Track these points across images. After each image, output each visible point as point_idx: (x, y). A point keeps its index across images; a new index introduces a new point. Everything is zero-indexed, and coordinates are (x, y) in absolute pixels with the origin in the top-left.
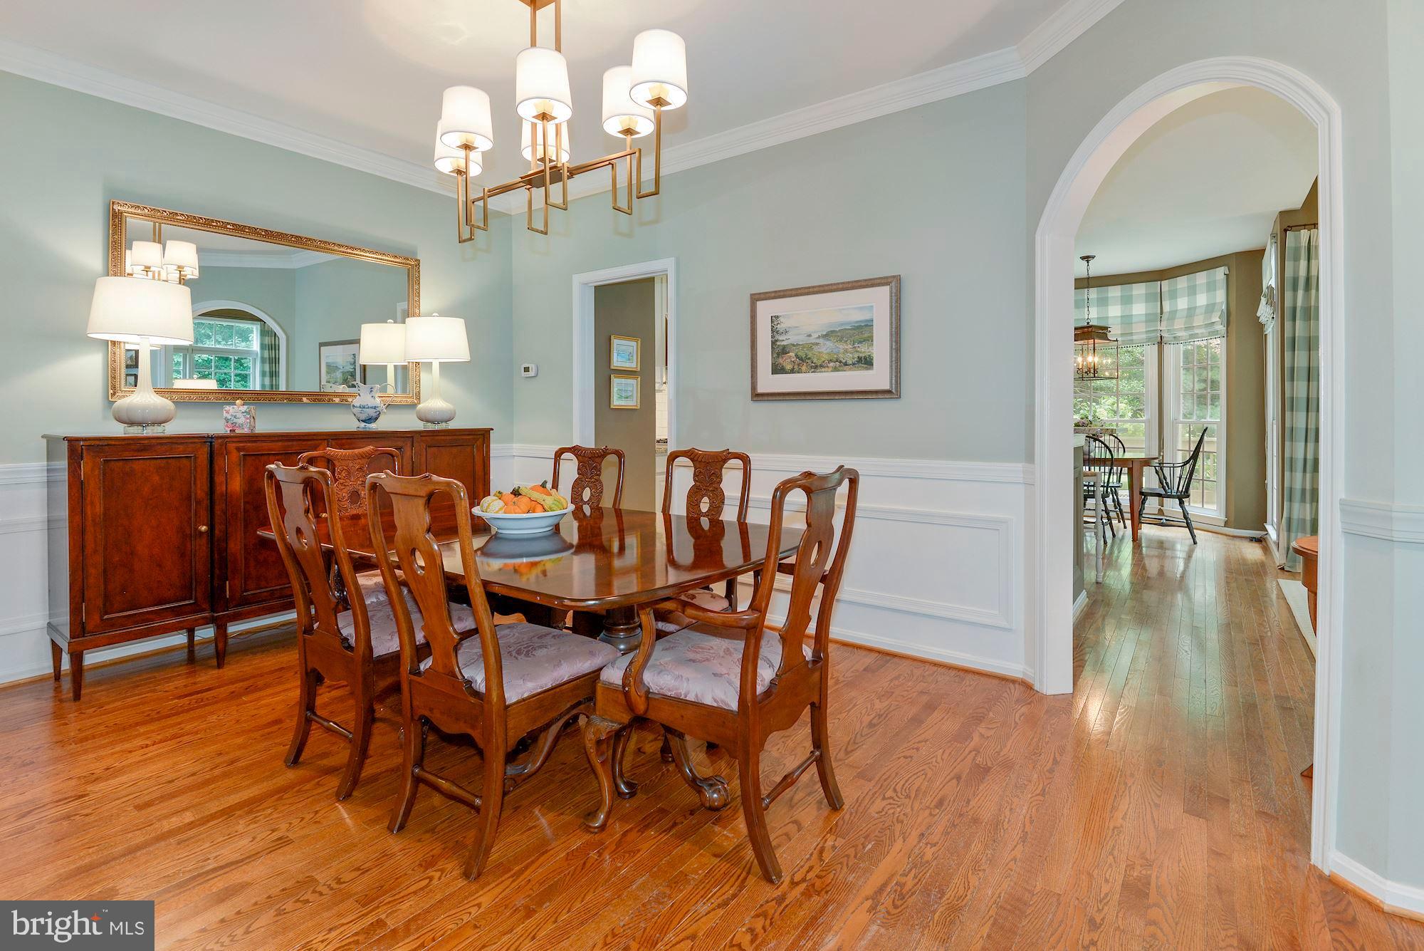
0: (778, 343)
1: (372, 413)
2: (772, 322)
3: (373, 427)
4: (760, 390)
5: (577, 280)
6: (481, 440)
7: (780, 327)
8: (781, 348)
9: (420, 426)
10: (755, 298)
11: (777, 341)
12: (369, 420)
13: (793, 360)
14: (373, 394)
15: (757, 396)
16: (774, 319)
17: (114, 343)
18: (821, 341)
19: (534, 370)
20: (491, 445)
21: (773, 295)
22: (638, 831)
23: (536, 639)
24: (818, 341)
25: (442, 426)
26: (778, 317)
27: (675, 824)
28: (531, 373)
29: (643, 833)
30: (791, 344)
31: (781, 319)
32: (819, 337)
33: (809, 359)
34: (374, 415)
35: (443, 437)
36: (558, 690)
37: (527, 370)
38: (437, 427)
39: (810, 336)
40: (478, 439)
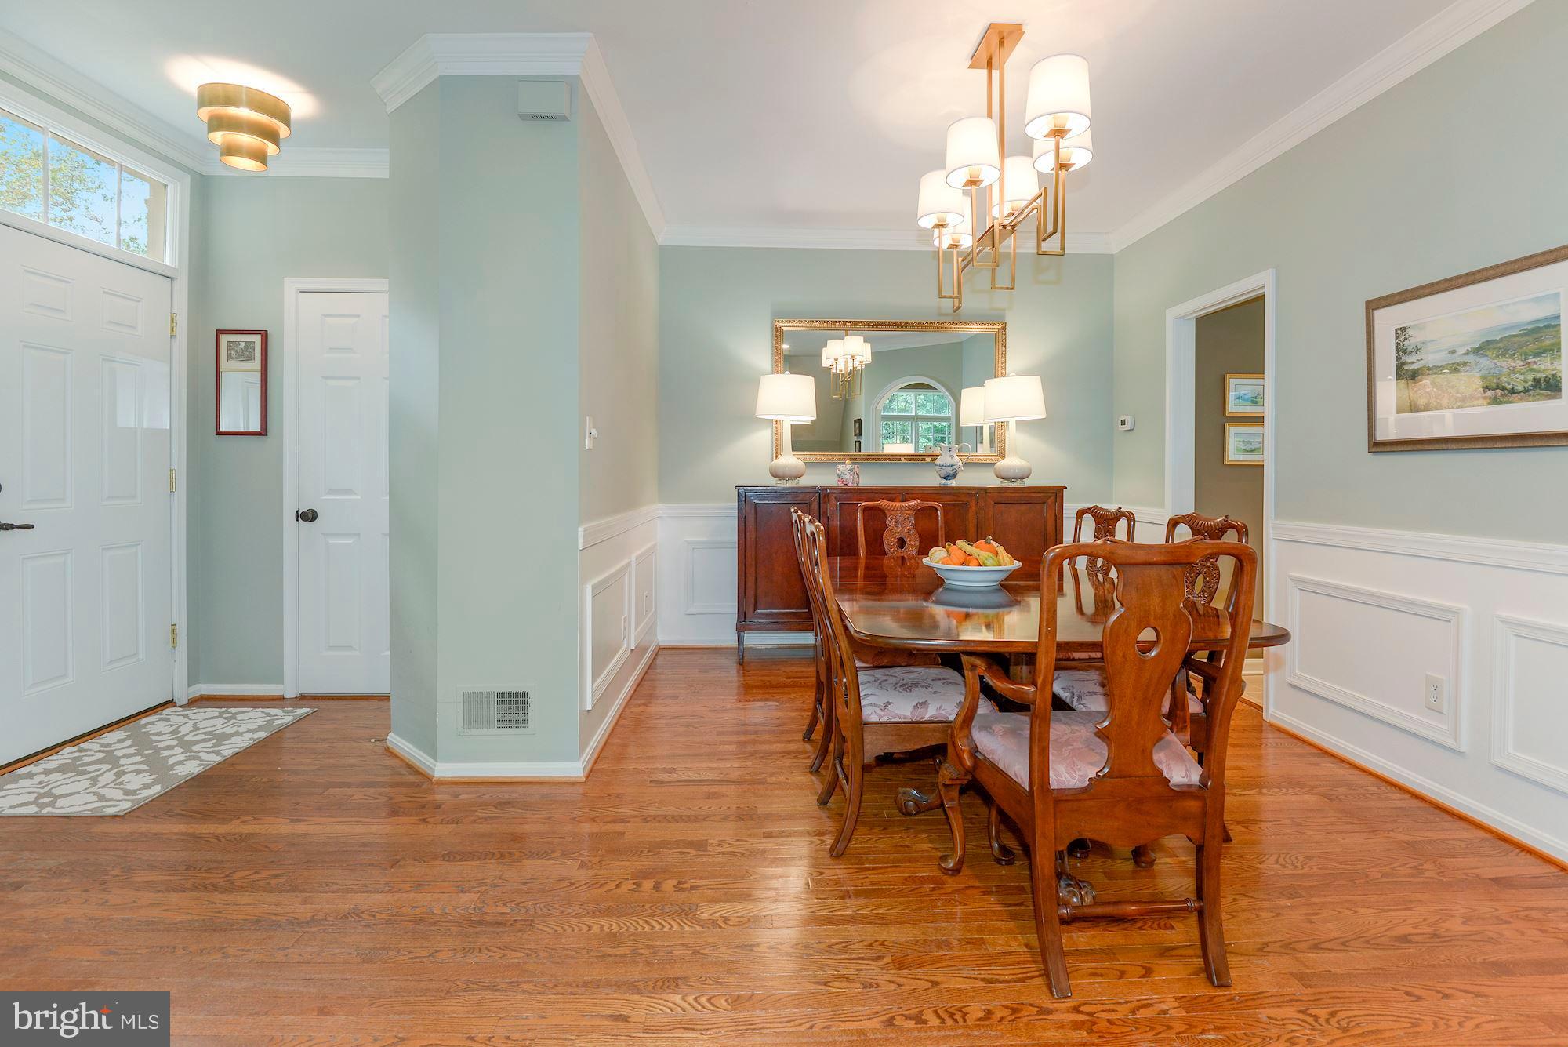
0: (1406, 368)
1: (949, 470)
2: (1397, 337)
3: (953, 483)
4: (1380, 436)
5: (1171, 314)
6: (1053, 498)
7: (1409, 344)
8: (1410, 373)
9: (997, 483)
10: (1372, 306)
11: (1404, 364)
12: (947, 477)
13: (1428, 390)
14: (951, 453)
15: (1378, 446)
16: (1400, 332)
17: (776, 421)
18: (1471, 358)
19: (1129, 423)
20: (1064, 505)
21: (1397, 298)
22: (982, 892)
23: (929, 680)
24: (1466, 359)
25: (1017, 484)
26: (1404, 329)
27: (1021, 904)
28: (1127, 426)
29: (984, 895)
30: (1424, 367)
31: (1410, 332)
32: (1468, 353)
33: (1453, 387)
34: (952, 473)
35: (1010, 495)
36: (917, 725)
37: (1123, 422)
38: (1012, 485)
39: (1453, 352)
40: (1050, 497)
